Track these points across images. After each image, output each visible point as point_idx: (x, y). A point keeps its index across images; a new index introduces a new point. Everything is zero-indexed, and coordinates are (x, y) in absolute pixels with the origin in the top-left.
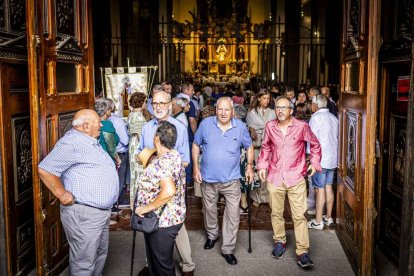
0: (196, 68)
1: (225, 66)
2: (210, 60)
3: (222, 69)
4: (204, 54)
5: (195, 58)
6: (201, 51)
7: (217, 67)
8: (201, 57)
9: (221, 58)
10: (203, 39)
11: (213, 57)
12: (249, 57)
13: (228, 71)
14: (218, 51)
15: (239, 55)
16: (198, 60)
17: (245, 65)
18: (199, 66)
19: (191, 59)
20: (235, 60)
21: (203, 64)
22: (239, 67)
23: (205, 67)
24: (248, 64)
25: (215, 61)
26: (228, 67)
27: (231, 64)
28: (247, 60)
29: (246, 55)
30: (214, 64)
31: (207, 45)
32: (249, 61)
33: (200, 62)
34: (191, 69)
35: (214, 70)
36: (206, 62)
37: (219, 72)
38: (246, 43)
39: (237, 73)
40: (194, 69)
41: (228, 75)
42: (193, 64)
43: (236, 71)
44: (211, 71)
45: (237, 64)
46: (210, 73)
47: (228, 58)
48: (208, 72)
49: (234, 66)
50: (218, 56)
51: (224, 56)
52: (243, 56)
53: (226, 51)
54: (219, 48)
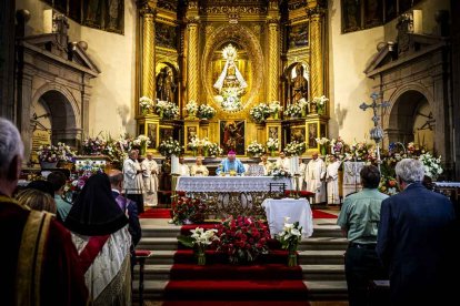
0: (141, 130)
2: (192, 105)
4: (171, 85)
5: (139, 92)
7: (214, 130)
8: (160, 94)
10: (171, 37)
11: (202, 99)
12: (326, 92)
13: (252, 142)
14: (219, 84)
15: (289, 88)
16: (147, 100)
18: (152, 121)
19: (126, 98)
20: (274, 106)
22: (288, 129)
23: (175, 129)
24: (325, 119)
26: (251, 131)
27: (261, 121)
30: (205, 119)
31: (180, 60)
32: (327, 103)
33: (156, 110)
34: (123, 132)
35: (204, 139)
36: (176, 109)
37: (223, 144)
38: (315, 43)
39: (283, 147)
40: (133, 132)
41: (252, 153)
42: (129, 117)
43: (279, 139)
44: (195, 143)
45: (282, 116)
46: (190, 148)
47: (252, 103)
48: (182, 144)
49: (274, 124)
50: (219, 99)
51: (239, 96)
52: (304, 91)
53: (244, 84)
54: (224, 74)
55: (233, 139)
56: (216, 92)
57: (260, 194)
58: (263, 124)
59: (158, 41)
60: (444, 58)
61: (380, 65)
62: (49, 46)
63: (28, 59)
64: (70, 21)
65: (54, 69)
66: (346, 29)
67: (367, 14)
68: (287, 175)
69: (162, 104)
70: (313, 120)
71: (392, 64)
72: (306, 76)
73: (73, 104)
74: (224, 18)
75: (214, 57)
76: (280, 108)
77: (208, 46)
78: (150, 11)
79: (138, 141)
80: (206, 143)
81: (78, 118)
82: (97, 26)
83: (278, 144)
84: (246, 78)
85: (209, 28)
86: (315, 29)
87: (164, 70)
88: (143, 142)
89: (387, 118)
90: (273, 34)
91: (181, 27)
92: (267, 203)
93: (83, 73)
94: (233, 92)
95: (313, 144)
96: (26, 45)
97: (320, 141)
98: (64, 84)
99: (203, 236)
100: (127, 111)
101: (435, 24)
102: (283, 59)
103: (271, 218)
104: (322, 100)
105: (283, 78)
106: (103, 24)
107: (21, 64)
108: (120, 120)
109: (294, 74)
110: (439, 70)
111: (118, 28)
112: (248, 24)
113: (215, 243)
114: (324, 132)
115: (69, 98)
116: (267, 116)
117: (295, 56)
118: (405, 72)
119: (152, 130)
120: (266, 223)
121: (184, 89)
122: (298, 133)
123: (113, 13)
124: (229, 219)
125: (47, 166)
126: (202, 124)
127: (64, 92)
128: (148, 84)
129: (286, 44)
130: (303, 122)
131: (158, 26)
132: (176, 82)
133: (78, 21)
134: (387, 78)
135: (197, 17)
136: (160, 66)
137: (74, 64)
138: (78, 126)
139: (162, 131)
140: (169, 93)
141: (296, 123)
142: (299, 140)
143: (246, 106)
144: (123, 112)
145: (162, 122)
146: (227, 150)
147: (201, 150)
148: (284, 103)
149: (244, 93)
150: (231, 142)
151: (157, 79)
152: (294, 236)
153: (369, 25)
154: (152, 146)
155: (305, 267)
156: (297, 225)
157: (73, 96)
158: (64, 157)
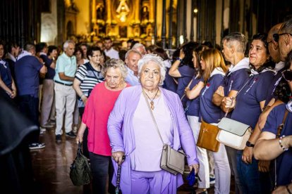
0: (92, 30)
1: (126, 28)
2: (109, 21)
3: (123, 31)
4: (102, 14)
5: (91, 17)
6: (98, 11)
7: (117, 29)
8: (98, 17)
9: (122, 18)
11: (112, 18)
12: (155, 17)
13: (130, 34)
14: (118, 10)
15: (143, 15)
16: (94, 20)
17: (149, 27)
18: (96, 27)
19: (87, 19)
20: (138, 21)
21: (100, 25)
22: (142, 29)
23: (103, 29)
25: (114, 22)
26: (129, 30)
27: (133, 26)
28: (152, 20)
29: (152, 15)
33: (97, 24)
34: (87, 31)
36: (104, 22)
37: (120, 34)
42: (88, 26)
43: (139, 33)
44: (110, 34)
45: (140, 25)
48: (105, 34)
50: (119, 16)
53: (128, 11)
54: (120, 6)
65: (70, 15)
80: (114, 34)
81: (74, 27)
87: (99, 8)
88: (93, 35)
93: (76, 14)
94: (124, 14)
96: (66, 10)
100: (87, 24)
102: (141, 4)
107: (65, 16)
108: (85, 27)
115: (72, 22)
117: (145, 4)
121: (106, 14)
126: (112, 27)
128: (94, 14)
137: (74, 12)
139: (99, 30)
146: (122, 37)
149: (128, 15)
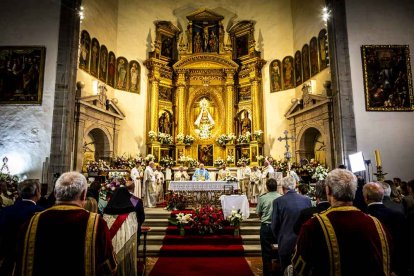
0: (149, 151)
1: (211, 148)
2: (181, 135)
4: (168, 123)
5: (148, 128)
6: (162, 119)
7: (194, 151)
8: (161, 129)
10: (169, 95)
11: (187, 131)
12: (262, 127)
14: (197, 122)
15: (239, 125)
16: (153, 133)
18: (156, 146)
19: (140, 131)
20: (231, 136)
21: (165, 143)
22: (240, 150)
23: (170, 150)
24: (262, 144)
25: (190, 138)
26: (217, 151)
27: (223, 145)
29: (256, 124)
30: (188, 144)
31: (174, 107)
32: (263, 135)
33: (159, 139)
34: (138, 152)
35: (188, 156)
36: (171, 138)
38: (255, 98)
39: (237, 161)
40: (144, 152)
41: (218, 165)
42: (143, 143)
43: (234, 157)
44: (182, 159)
45: (236, 142)
46: (179, 162)
47: (217, 134)
48: (174, 159)
49: (231, 147)
50: (198, 131)
51: (210, 130)
52: (249, 127)
53: (213, 122)
54: (200, 116)
55: (206, 156)
56: (196, 127)
57: (219, 192)
58: (224, 147)
59: (161, 97)
60: (329, 109)
61: (293, 112)
62: (95, 102)
63: (82, 110)
64: (108, 87)
65: (97, 116)
66: (273, 90)
67: (285, 82)
68: (235, 180)
69: (162, 135)
70: (254, 145)
71: (300, 112)
72: (250, 117)
73: (108, 136)
74: (200, 84)
75: (194, 106)
76: (235, 137)
77: (191, 99)
78: (155, 80)
79: (147, 158)
80: (189, 159)
81: (111, 145)
82: (124, 89)
83: (233, 160)
84: (214, 118)
85: (191, 89)
86: (254, 89)
87: (164, 114)
88: (150, 159)
89: (298, 144)
90: (230, 92)
91: (174, 88)
92: (222, 198)
93: (115, 118)
94: (206, 127)
95: (254, 159)
96: (81, 102)
97: (259, 158)
98: (103, 124)
99: (183, 218)
100: (141, 140)
101: (323, 89)
102: (236, 107)
103: (224, 207)
104: (259, 132)
105: (236, 119)
106: (127, 88)
107: (78, 113)
108: (136, 145)
109: (243, 116)
110: (327, 116)
111: (137, 90)
112: (215, 87)
113: (191, 223)
114: (261, 152)
115: (106, 132)
116: (226, 142)
117: (243, 105)
118: (308, 116)
119: (156, 151)
120: (221, 210)
121: (176, 126)
122: (246, 153)
123: (134, 81)
124: (199, 208)
125: (92, 174)
126: (187, 147)
127: (103, 129)
128: (154, 123)
129: (238, 98)
130: (248, 146)
131: (161, 89)
132: (171, 121)
133: (113, 86)
134: (298, 120)
135: (184, 83)
136: (161, 112)
137: (110, 112)
138: (111, 149)
139: (162, 152)
140: (167, 129)
141: (244, 146)
142: (246, 157)
143: (213, 136)
144: (138, 140)
145: (162, 146)
147: (186, 163)
148: (237, 134)
149: (213, 128)
150: (204, 158)
151: (160, 120)
152: (237, 218)
153: (287, 88)
154: (156, 161)
155: (244, 237)
156: (239, 211)
157: (108, 131)
158: (102, 169)
